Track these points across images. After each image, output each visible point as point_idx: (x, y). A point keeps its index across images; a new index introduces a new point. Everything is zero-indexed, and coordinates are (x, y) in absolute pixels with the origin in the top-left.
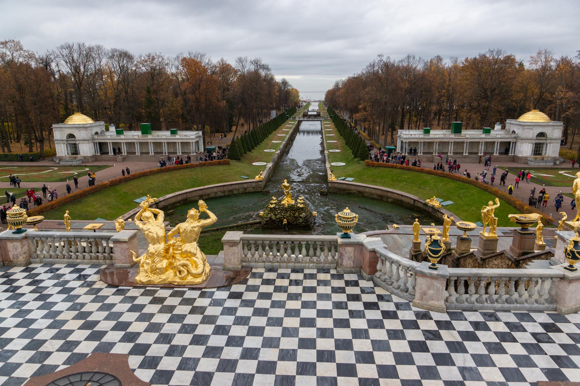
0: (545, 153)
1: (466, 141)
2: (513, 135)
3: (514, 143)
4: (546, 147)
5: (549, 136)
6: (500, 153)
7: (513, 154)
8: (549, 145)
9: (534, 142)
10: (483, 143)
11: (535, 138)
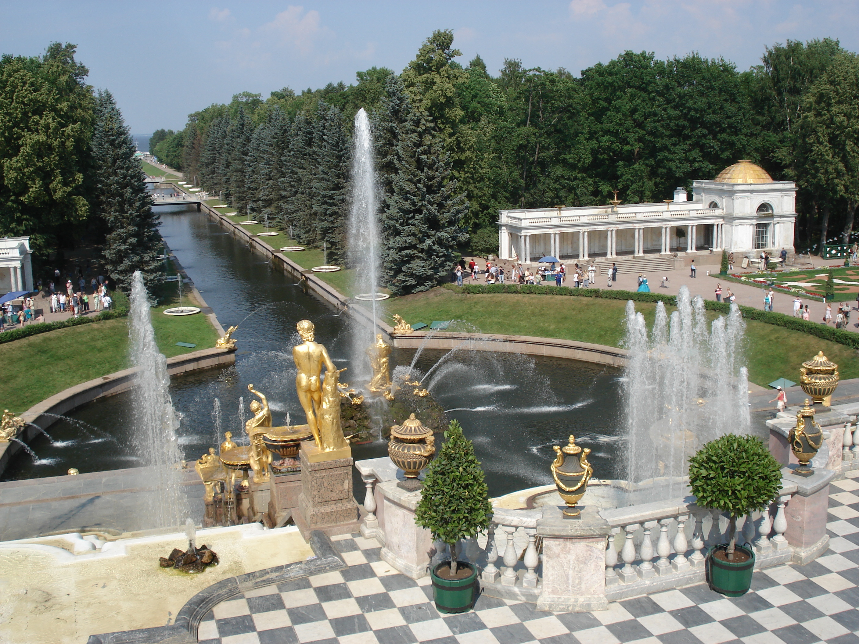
0: (774, 243)
1: (637, 226)
2: (718, 212)
3: (720, 226)
4: (774, 231)
5: (776, 211)
6: (698, 248)
7: (719, 249)
8: (777, 226)
9: (755, 222)
10: (668, 230)
11: (755, 214)
